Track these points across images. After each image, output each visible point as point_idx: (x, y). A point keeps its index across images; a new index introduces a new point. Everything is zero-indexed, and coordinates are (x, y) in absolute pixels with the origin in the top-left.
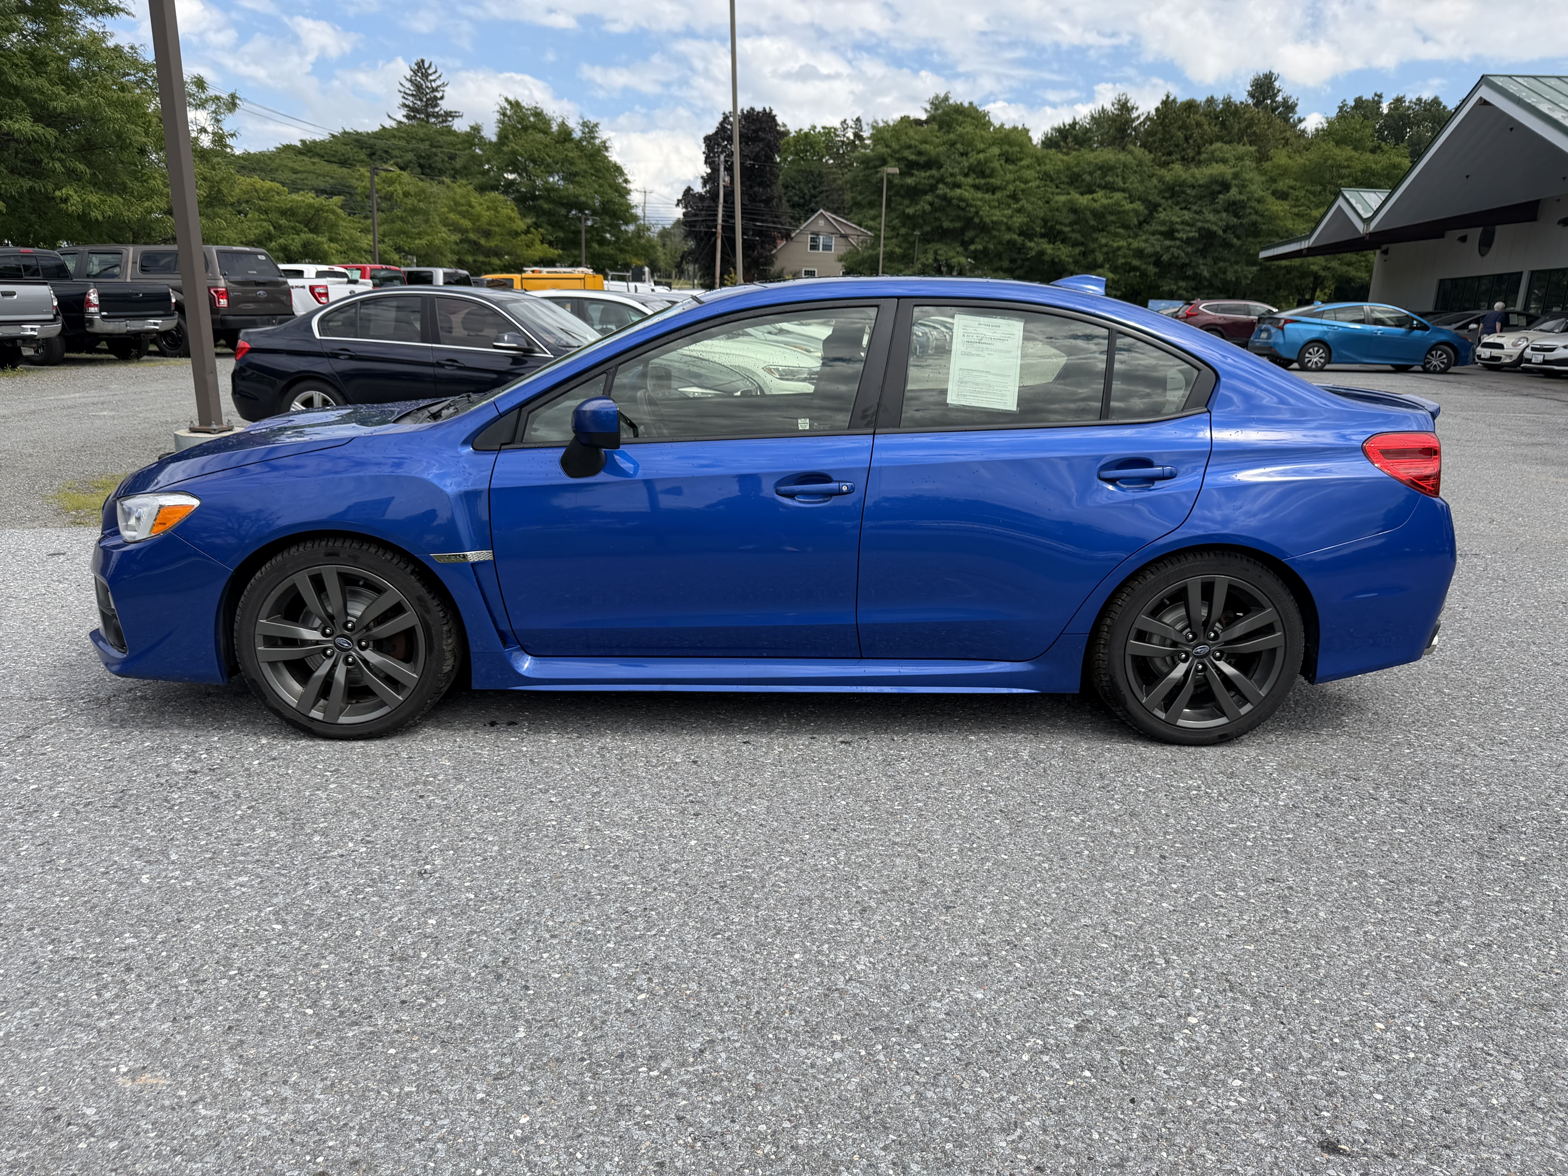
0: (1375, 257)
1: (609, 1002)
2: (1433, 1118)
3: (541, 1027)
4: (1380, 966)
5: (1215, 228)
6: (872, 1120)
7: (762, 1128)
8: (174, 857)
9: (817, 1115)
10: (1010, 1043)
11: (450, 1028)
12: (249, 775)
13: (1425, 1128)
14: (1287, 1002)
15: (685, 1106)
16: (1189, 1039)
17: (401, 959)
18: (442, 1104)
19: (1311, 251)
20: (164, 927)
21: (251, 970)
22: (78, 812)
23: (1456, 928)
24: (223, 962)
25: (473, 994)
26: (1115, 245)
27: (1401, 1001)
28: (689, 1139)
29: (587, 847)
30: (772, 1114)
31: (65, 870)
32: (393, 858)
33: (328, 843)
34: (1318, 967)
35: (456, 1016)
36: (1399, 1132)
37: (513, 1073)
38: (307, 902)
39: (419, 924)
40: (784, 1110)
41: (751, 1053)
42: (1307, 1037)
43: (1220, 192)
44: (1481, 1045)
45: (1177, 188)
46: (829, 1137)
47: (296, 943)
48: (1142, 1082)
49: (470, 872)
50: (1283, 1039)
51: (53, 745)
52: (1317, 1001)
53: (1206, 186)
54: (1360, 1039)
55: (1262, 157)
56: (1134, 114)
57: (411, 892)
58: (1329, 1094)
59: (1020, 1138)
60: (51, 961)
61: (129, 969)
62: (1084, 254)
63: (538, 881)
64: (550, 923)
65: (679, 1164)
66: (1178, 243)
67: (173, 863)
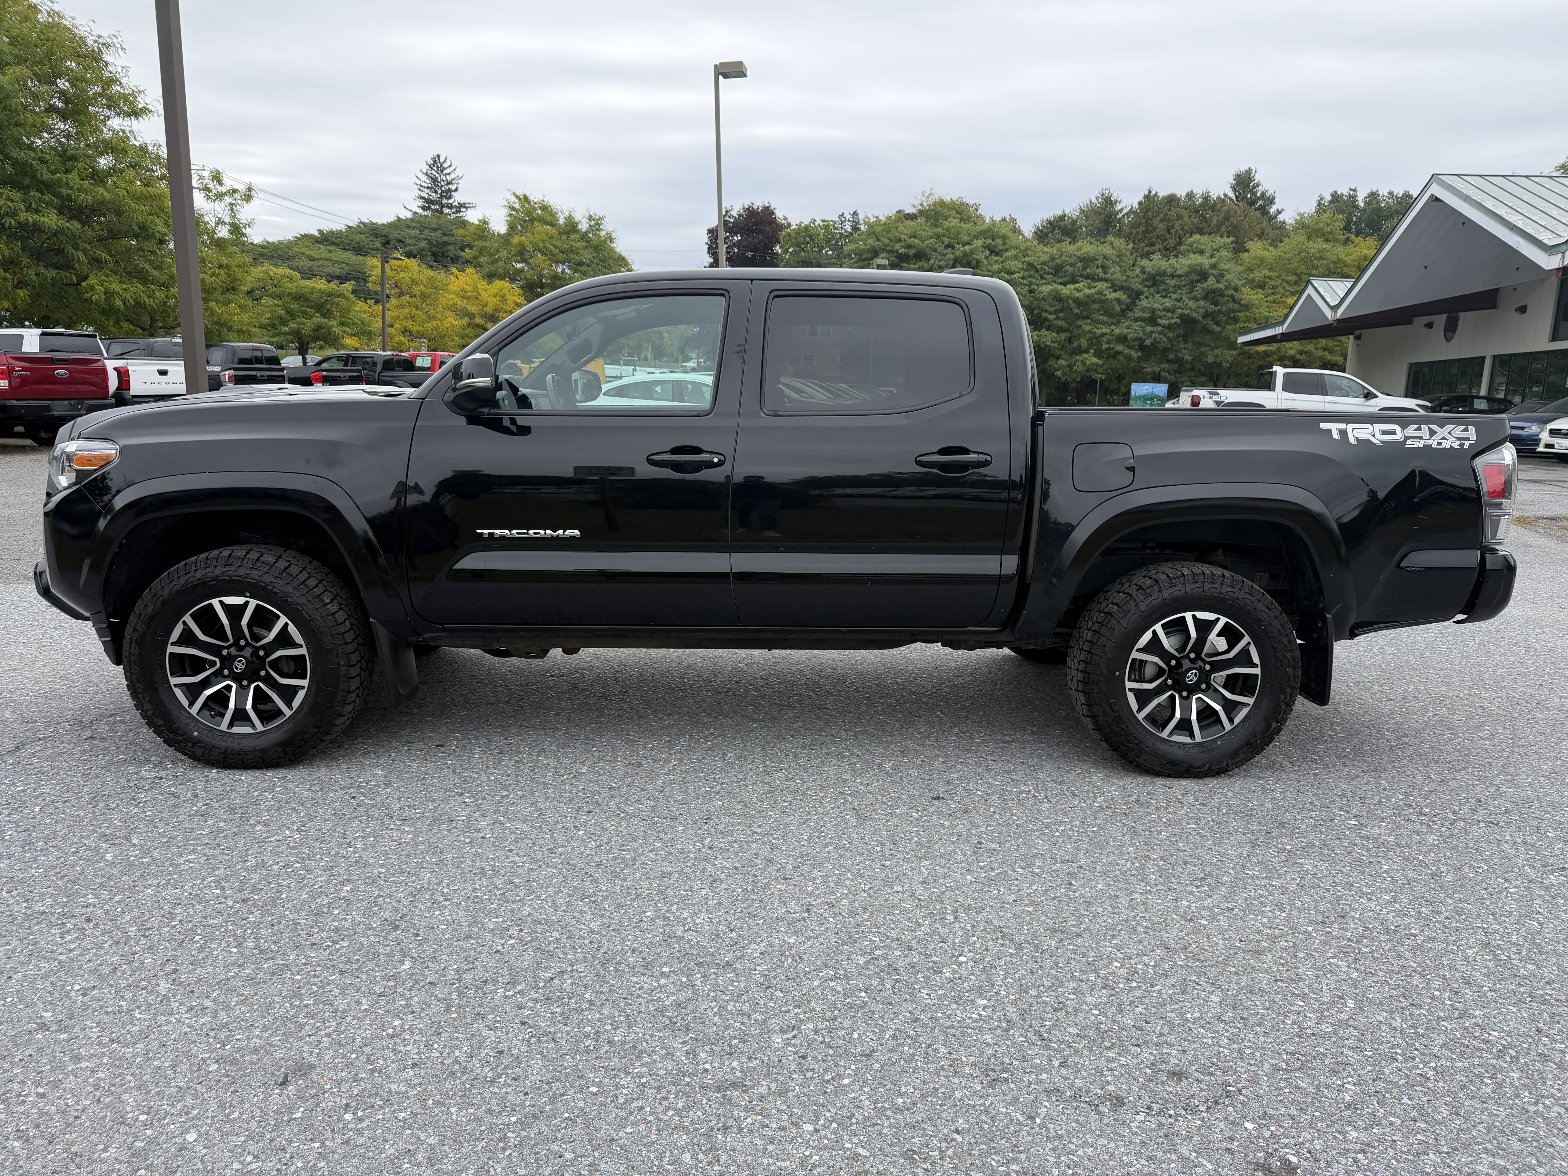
0: (1350, 342)
1: (483, 946)
2: (1134, 1026)
3: (424, 962)
4: (1134, 923)
5: (1195, 315)
6: (678, 1025)
7: (588, 1029)
8: (135, 841)
9: (635, 1021)
10: (806, 973)
11: (349, 961)
12: (207, 781)
13: (1125, 1033)
14: (1046, 947)
15: (530, 1015)
16: (954, 972)
17: (316, 915)
18: (333, 1012)
19: (1286, 337)
20: (122, 891)
21: (190, 921)
22: (56, 808)
23: (1210, 897)
24: (168, 916)
25: (372, 938)
26: (1099, 332)
27: (1141, 947)
28: (527, 1036)
29: (488, 836)
30: (599, 1020)
31: (41, 850)
32: (321, 843)
33: (268, 832)
34: (1081, 923)
35: (355, 953)
36: (1102, 1034)
37: (395, 992)
38: (244, 874)
39: (336, 890)
40: (608, 1018)
41: (591, 980)
42: (1054, 972)
43: (1198, 281)
44: (1194, 978)
45: (1157, 278)
46: (640, 1035)
47: (231, 903)
48: (906, 1000)
49: (386, 853)
50: (1032, 973)
51: (39, 758)
52: (1071, 947)
53: (1187, 275)
54: (1096, 973)
55: (1239, 248)
56: (1118, 207)
57: (332, 867)
58: (1056, 1010)
59: (795, 1037)
60: (25, 914)
61: (89, 920)
62: (1070, 340)
63: (442, 861)
64: (446, 891)
65: (514, 1052)
66: (1160, 329)
67: (134, 845)
